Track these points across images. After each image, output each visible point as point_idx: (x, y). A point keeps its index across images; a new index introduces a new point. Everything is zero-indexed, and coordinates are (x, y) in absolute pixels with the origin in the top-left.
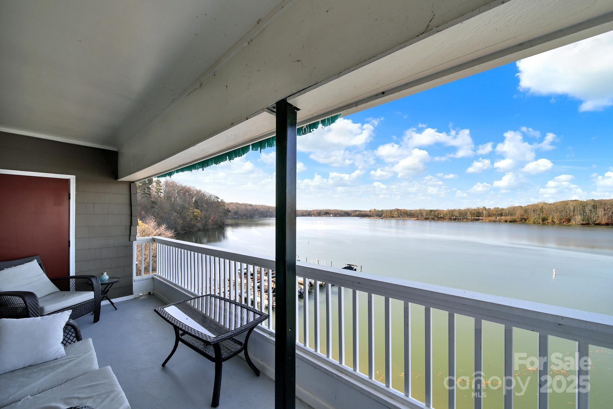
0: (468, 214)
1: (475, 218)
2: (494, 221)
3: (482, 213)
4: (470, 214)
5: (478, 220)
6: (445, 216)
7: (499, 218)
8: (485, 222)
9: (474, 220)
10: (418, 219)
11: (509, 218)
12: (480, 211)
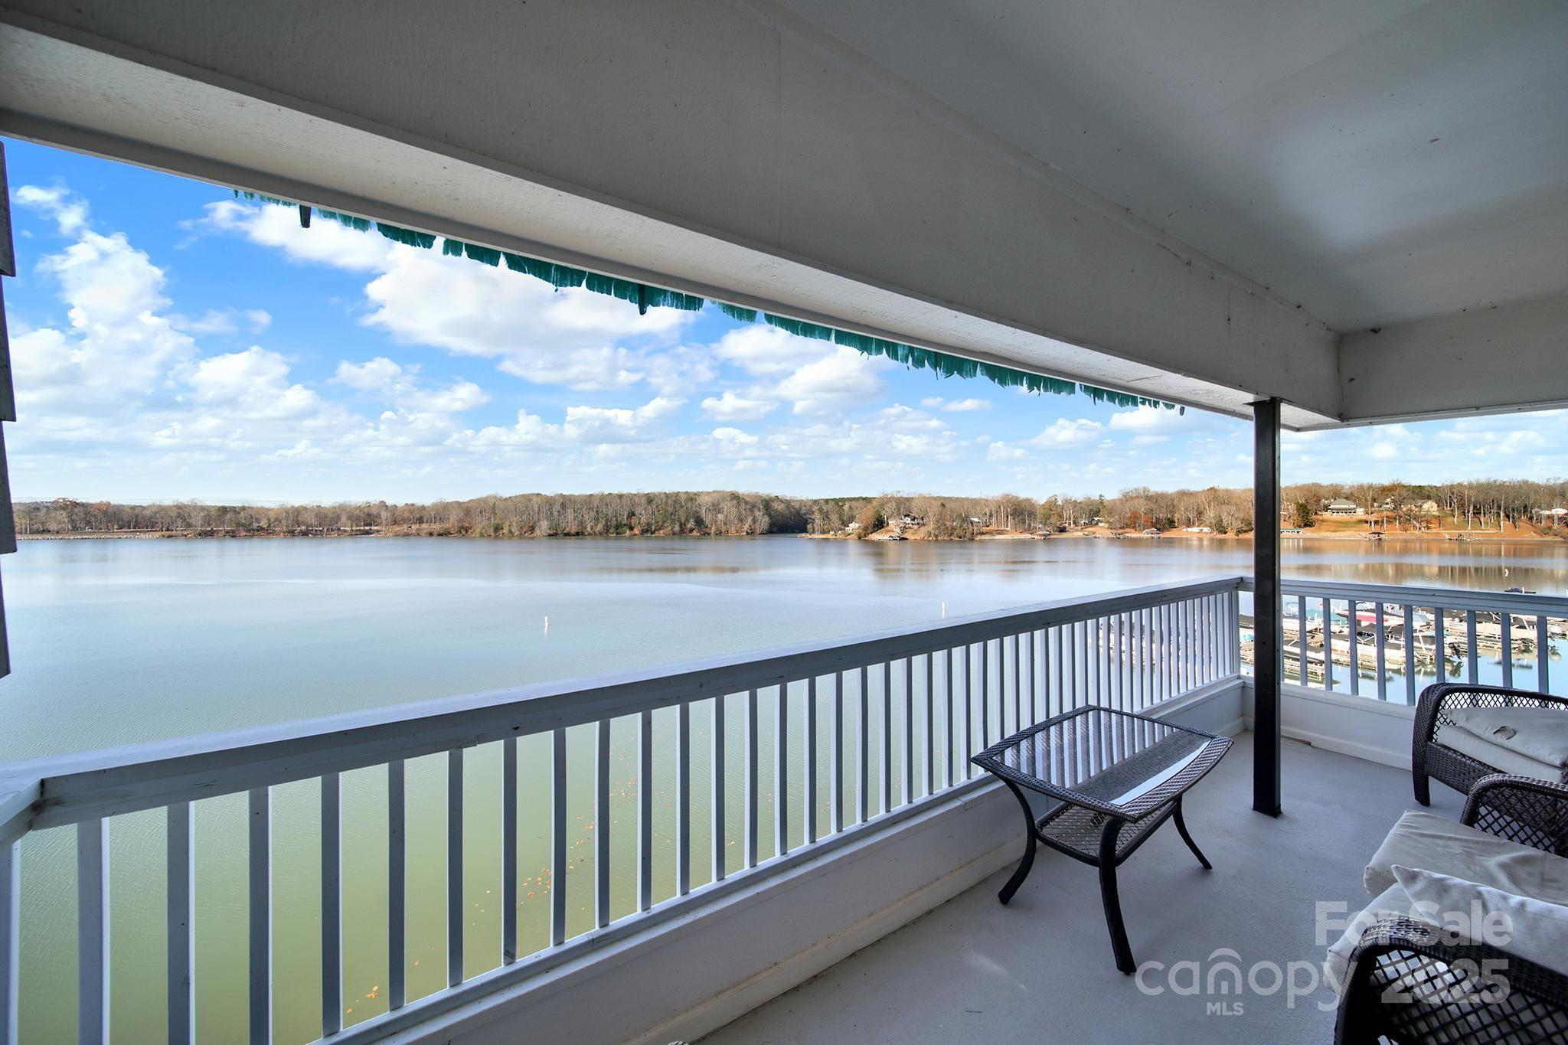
0: (344, 519)
1: (362, 528)
2: (407, 535)
3: (379, 516)
4: (347, 519)
5: (367, 533)
6: (275, 526)
7: (417, 526)
8: (386, 537)
9: (359, 533)
10: (170, 537)
11: (436, 527)
12: (374, 511)
